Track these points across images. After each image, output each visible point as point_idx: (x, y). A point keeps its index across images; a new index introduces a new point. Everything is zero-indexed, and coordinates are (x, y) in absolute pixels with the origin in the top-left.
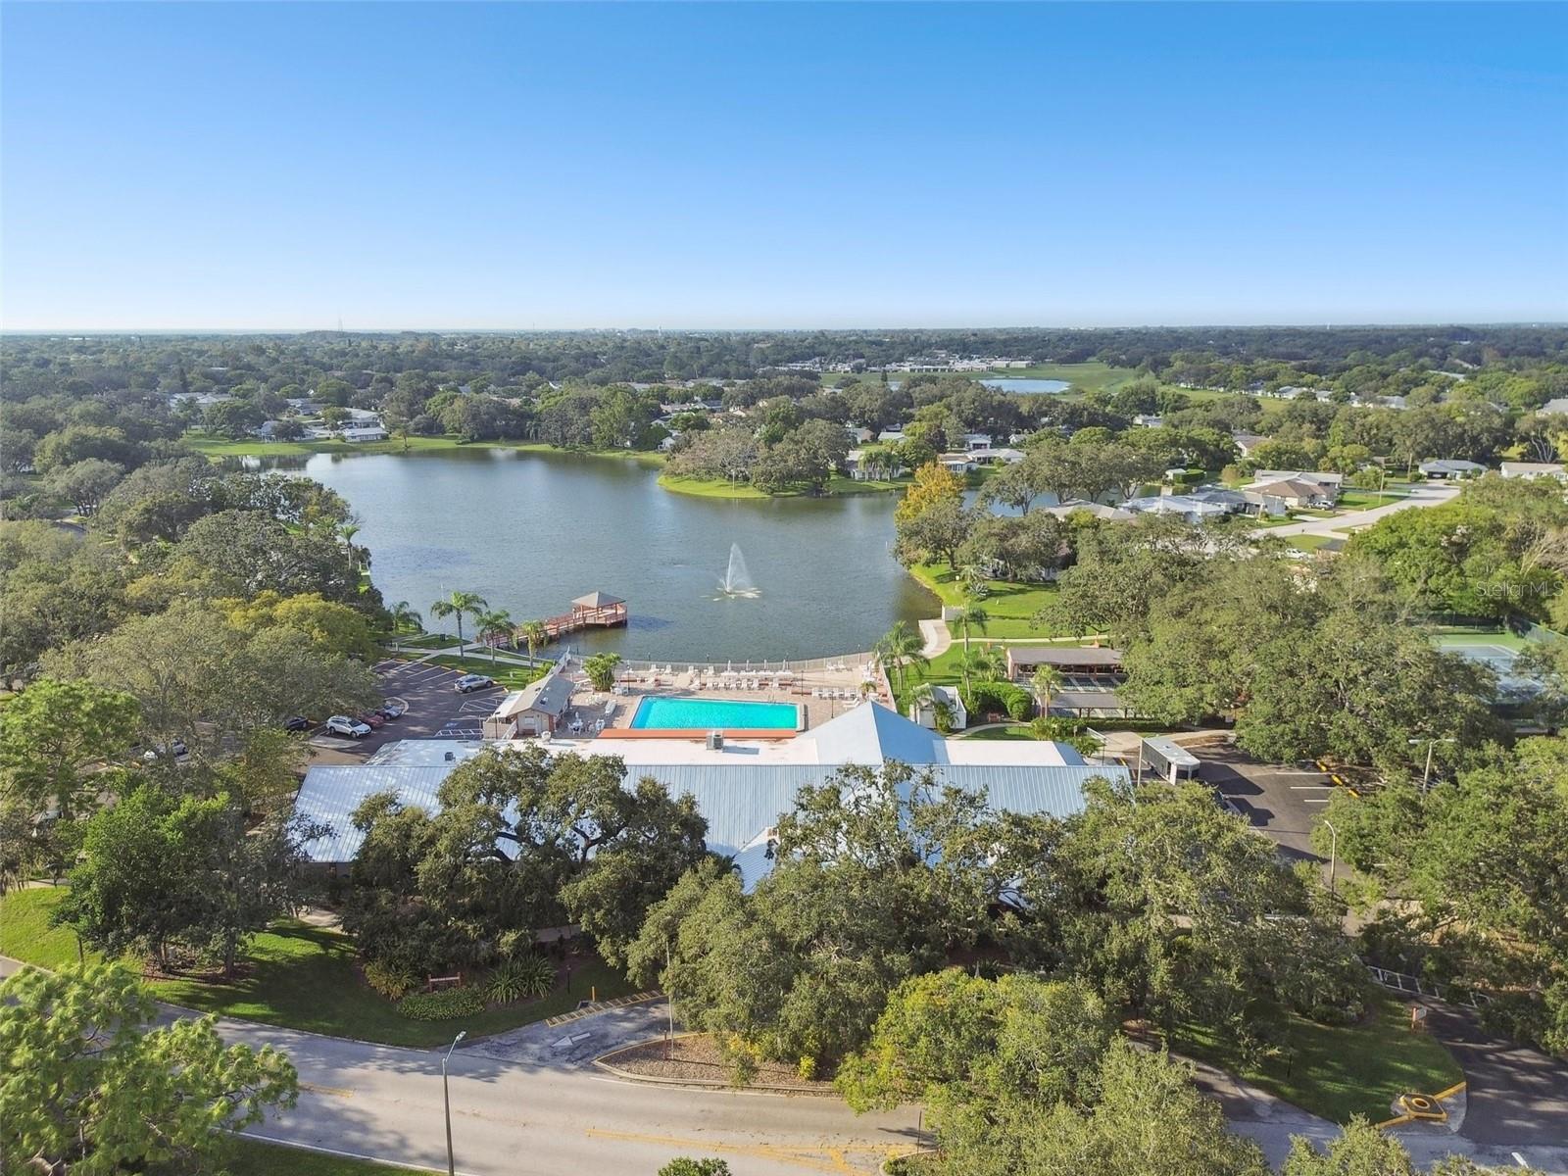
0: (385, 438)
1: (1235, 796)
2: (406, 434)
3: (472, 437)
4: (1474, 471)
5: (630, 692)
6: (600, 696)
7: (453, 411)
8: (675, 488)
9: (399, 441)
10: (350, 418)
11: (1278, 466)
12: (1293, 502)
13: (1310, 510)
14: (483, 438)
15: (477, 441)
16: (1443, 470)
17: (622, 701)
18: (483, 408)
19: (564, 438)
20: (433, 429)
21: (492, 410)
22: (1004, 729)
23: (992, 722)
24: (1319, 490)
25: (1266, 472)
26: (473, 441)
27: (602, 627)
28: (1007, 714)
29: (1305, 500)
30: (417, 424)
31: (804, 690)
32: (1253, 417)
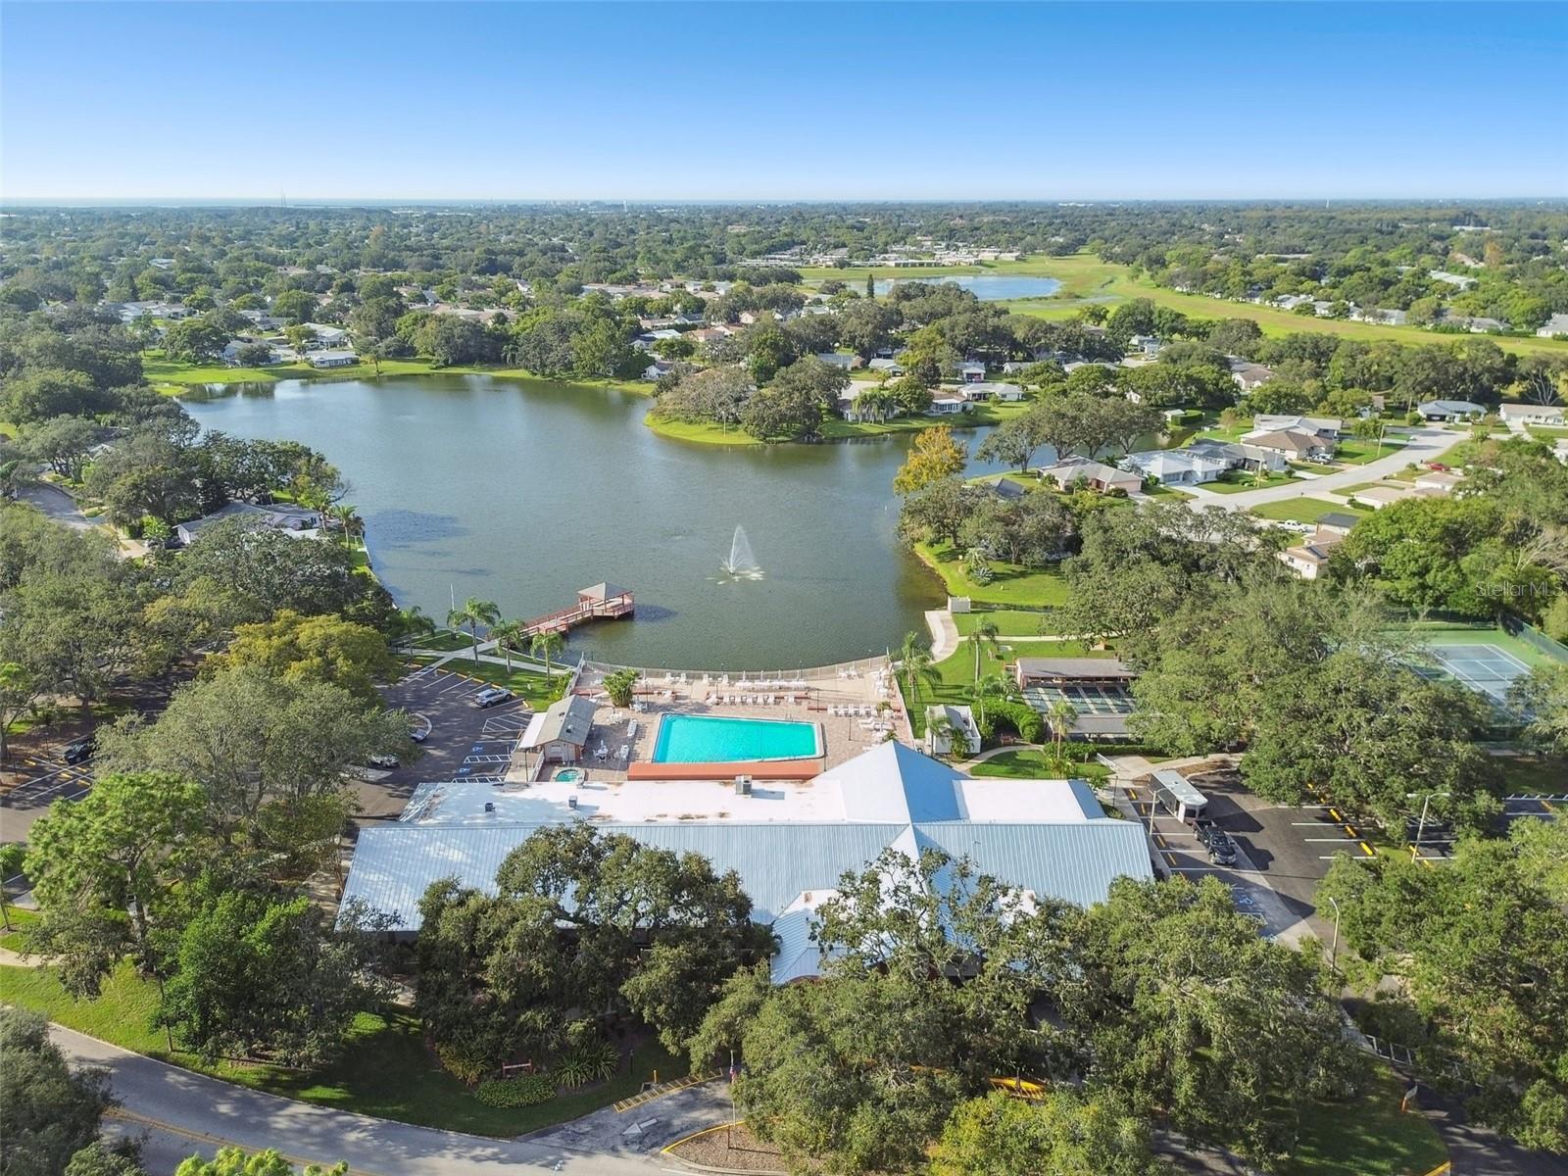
0: (355, 362)
1: (1240, 834)
2: (378, 359)
3: (446, 361)
4: (1473, 413)
5: (650, 708)
6: (620, 714)
7: (426, 334)
8: (664, 430)
9: (370, 367)
10: (316, 336)
11: (1277, 410)
12: (1292, 456)
13: (1307, 463)
14: (457, 363)
15: (452, 365)
16: (1442, 413)
17: (643, 719)
18: (457, 331)
19: (543, 365)
20: (404, 352)
21: (467, 333)
22: (1015, 753)
23: (1006, 745)
24: (1318, 441)
25: (1265, 417)
26: (447, 365)
27: (610, 619)
28: (1018, 735)
29: (1304, 453)
30: (387, 347)
31: (821, 706)
32: (1253, 345)
